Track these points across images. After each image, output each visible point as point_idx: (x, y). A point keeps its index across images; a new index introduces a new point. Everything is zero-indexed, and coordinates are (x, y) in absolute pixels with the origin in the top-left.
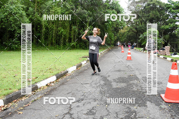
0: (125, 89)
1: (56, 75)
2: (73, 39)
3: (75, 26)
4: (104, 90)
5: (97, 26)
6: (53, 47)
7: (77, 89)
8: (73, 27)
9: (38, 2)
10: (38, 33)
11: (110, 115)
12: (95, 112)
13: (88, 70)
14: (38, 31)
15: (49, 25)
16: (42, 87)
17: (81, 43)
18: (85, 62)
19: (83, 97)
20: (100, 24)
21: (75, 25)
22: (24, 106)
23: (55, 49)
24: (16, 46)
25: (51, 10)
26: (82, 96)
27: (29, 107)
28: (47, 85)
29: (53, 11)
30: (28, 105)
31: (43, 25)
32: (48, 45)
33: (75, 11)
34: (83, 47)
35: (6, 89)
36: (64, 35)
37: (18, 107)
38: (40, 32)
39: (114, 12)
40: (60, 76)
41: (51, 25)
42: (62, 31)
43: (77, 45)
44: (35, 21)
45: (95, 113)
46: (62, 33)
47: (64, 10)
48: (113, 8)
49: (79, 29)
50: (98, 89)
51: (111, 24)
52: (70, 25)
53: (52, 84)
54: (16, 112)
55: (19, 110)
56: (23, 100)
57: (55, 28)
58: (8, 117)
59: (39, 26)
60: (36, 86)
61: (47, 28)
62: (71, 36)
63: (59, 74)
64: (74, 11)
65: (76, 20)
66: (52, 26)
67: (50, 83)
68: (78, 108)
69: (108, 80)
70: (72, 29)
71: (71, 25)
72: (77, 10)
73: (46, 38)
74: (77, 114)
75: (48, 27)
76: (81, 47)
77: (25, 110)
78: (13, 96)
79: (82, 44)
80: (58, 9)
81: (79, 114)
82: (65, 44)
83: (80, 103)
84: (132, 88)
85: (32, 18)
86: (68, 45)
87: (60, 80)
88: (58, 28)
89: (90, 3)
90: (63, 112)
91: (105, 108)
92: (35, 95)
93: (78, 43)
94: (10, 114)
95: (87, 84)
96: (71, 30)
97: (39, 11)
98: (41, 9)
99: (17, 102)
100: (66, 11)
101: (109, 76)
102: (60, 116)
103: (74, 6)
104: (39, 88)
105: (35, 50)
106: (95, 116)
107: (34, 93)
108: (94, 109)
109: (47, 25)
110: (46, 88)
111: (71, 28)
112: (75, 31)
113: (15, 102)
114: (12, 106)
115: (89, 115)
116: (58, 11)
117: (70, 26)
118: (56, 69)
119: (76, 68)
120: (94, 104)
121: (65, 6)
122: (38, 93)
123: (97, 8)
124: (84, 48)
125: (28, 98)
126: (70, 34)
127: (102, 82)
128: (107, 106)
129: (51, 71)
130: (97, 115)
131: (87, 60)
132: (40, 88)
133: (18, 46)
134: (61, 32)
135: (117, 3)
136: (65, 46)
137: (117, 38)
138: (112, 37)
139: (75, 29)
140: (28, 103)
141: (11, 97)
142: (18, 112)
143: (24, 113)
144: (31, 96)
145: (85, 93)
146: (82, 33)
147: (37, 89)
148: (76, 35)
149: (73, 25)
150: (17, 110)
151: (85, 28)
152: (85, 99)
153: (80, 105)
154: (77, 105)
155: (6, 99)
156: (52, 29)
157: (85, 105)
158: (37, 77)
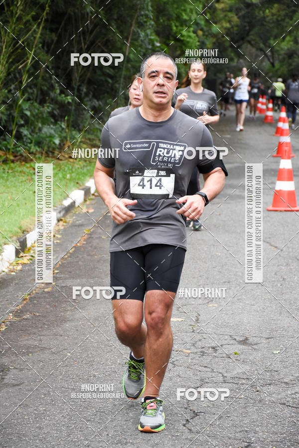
137: (235, 19)
138: (184, 23)
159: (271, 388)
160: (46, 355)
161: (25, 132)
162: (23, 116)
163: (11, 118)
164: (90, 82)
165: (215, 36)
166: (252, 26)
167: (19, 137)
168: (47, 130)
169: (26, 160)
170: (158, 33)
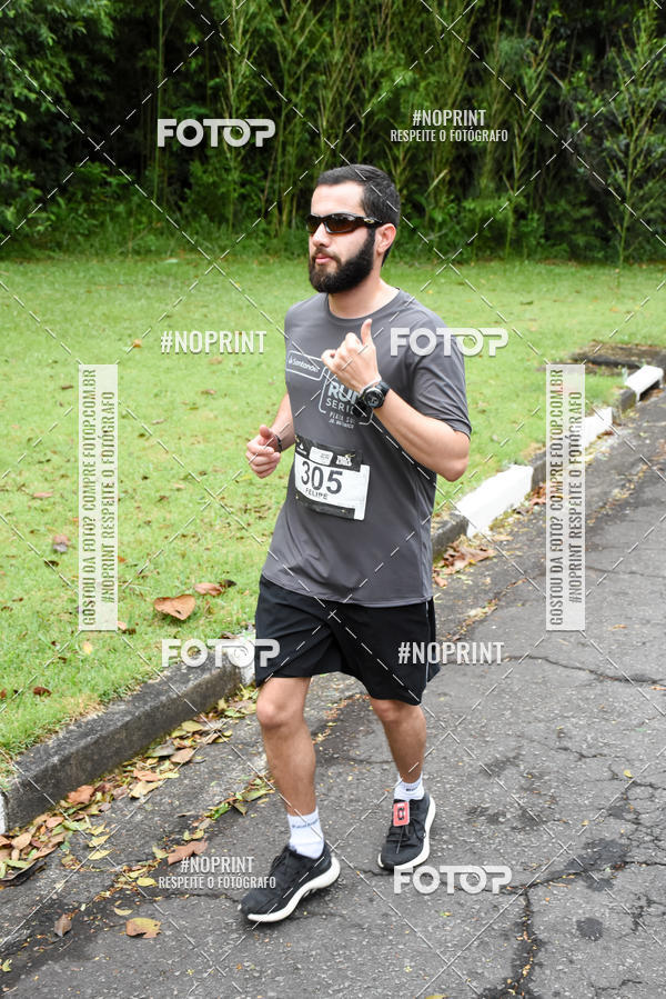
3: (521, 36)
7: (560, 734)
8: (504, 46)
13: (640, 514)
17: (563, 205)
18: (603, 418)
19: (625, 828)
21: (523, 23)
22: (160, 854)
26: (616, 812)
30: (183, 852)
32: (266, 214)
34: (581, 240)
35: (10, 689)
37: (112, 859)
41: (302, 28)
42: (398, 80)
43: (521, 215)
49: (561, 67)
52: (475, 26)
54: (102, 908)
56: (139, 790)
57: (337, 56)
58: (56, 960)
60: (228, 667)
66: (311, 42)
68: (594, 949)
70: (494, 62)
71: (482, 20)
76: (562, 236)
77: (168, 897)
79: (565, 213)
82: (419, 209)
83: (601, 898)
86: (439, 217)
88: (360, 54)
90: (473, 974)
92: (224, 752)
93: (536, 197)
94: (63, 924)
95: (640, 680)
99: (94, 810)
105: (159, 253)
107: (217, 725)
111: (480, 47)
112: (517, 85)
113: (85, 807)
114: (65, 849)
117: (474, 36)
119: (528, 487)
122: (244, 732)
124: (589, 247)
131: (617, 394)
134: (384, 95)
136: (417, 222)
139: (523, 62)
140: (187, 836)
141: (54, 766)
142: (118, 911)
143: (168, 933)
144: (198, 759)
145: (635, 784)
146: (581, 106)
147: (233, 695)
148: (521, 129)
149: (499, 19)
150: (108, 894)
151: (611, 53)
152: (638, 855)
153: (610, 921)
154: (581, 913)
155: (25, 784)
156: (312, 68)
157: (647, 919)
158: (231, 584)
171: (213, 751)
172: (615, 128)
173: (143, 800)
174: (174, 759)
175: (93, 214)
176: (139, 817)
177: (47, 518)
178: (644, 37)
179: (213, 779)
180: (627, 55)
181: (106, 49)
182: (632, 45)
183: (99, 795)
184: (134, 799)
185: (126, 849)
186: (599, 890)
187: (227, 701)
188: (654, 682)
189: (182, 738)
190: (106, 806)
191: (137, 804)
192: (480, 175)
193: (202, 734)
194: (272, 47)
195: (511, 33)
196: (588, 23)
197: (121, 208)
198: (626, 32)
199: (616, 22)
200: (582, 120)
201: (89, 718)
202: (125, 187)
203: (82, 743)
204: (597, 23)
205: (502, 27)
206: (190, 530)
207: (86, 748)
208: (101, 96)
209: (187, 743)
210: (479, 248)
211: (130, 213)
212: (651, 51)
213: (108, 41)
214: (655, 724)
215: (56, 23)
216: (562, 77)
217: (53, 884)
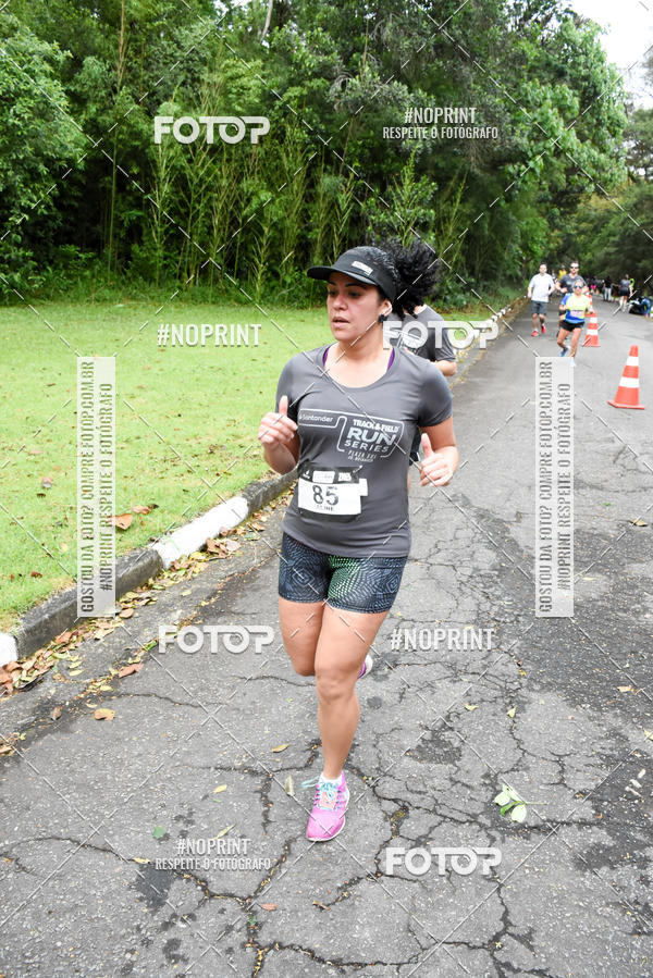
0: (600, 615)
1: (247, 493)
2: (318, 249)
3: (337, 174)
4: (495, 609)
5: (461, 178)
6: (210, 291)
8: (327, 181)
9: (132, 23)
10: (132, 206)
11: (527, 769)
12: (456, 744)
14: (130, 193)
15: (190, 161)
16: (184, 564)
20: (477, 171)
21: (338, 168)
22: (114, 672)
23: (223, 297)
24: (17, 277)
25: (205, 77)
27: (136, 685)
28: (204, 549)
29: (218, 78)
30: (128, 670)
31: (162, 163)
32: (180, 277)
33: (344, 85)
35: (16, 573)
36: (274, 226)
37: (84, 675)
38: (140, 203)
39: (564, 98)
40: (265, 494)
41: (203, 165)
42: (262, 198)
44: (114, 140)
45: (459, 749)
46: (260, 211)
47: (280, 79)
48: (560, 74)
49: (361, 194)
50: (468, 603)
51: (538, 171)
52: (309, 168)
53: (232, 546)
54: (79, 704)
55: (94, 699)
56: (100, 634)
57: (224, 182)
58: (52, 733)
59: (139, 165)
60: (155, 558)
61: (180, 182)
62: (309, 229)
63: (259, 485)
64: (337, 85)
65: (344, 140)
66: (208, 173)
67: (220, 536)
68: (377, 714)
69: (514, 544)
70: (321, 190)
71: (313, 165)
72: (355, 81)
73: (174, 239)
74: (371, 750)
75: (188, 172)
77: (120, 697)
78: (53, 617)
80: (243, 67)
81: (386, 749)
82: (276, 275)
83: (382, 685)
84: (636, 613)
85: (100, 119)
86: (289, 280)
87: (264, 519)
88: (239, 182)
89: (432, 40)
90: (305, 732)
91: (505, 722)
92: (152, 610)
94: (55, 713)
96: (310, 198)
97: (136, 76)
98: (147, 67)
99: (72, 646)
100: (291, 83)
101: (519, 516)
102: (295, 751)
103: (335, 58)
104: (167, 565)
105: (112, 301)
106: (459, 769)
107: (148, 594)
108: (451, 729)
109: (183, 161)
110: (202, 567)
111: (311, 183)
112: (334, 204)
113: (66, 645)
114: (55, 670)
115: (431, 761)
116: (244, 80)
117: (308, 175)
118: (240, 452)
120: (452, 695)
121: (283, 53)
122: (165, 598)
123: (466, 70)
125: (122, 624)
126: (305, 216)
127: (486, 559)
128: (512, 712)
129: (222, 468)
130: (466, 762)
132: (173, 568)
133: (25, 276)
134: (254, 206)
135: (588, 39)
136: (274, 283)
137: (561, 242)
138: (535, 242)
139: (337, 190)
140: (130, 661)
141: (46, 620)
142: (90, 706)
143: (120, 717)
144: (137, 615)
145: (403, 620)
146: (373, 218)
147: (158, 575)
148: (338, 229)
149: (323, 166)
150: (82, 696)
151: (390, 189)
152: (403, 660)
153: (386, 697)
154: (370, 695)
155: (27, 632)
156: (209, 189)
157: (407, 695)
158: (155, 506)
159: (590, 444)
160: (464, 418)
161: (448, 297)
162: (448, 289)
163: (441, 291)
164: (483, 272)
165: (549, 249)
166: (569, 246)
167: (445, 300)
168: (460, 297)
169: (448, 313)
170: (520, 247)
171: (146, 610)
172: (392, 230)
173: (102, 640)
174: (121, 615)
175: (70, 277)
176: (100, 650)
177: (38, 467)
178: (407, 181)
179: (145, 627)
180: (398, 190)
181: (80, 177)
182: (401, 185)
183: (75, 638)
184: (96, 639)
185: (92, 669)
186: (380, 681)
187: (154, 579)
188: (416, 560)
189: (126, 602)
190: (79, 644)
191: (98, 642)
192: (314, 255)
193: (138, 599)
194: (183, 177)
195: (331, 174)
196: (376, 172)
197: (87, 273)
198: (398, 178)
199: (391, 172)
200: (374, 225)
201: (67, 590)
202: (90, 260)
203: (63, 606)
204: (381, 172)
205: (325, 170)
206: (129, 474)
207: (65, 609)
208: (76, 204)
209: (129, 605)
210: (314, 300)
211: (93, 276)
212: (412, 190)
213: (81, 172)
214: (416, 585)
215: (49, 162)
216: (362, 201)
217: (48, 690)
